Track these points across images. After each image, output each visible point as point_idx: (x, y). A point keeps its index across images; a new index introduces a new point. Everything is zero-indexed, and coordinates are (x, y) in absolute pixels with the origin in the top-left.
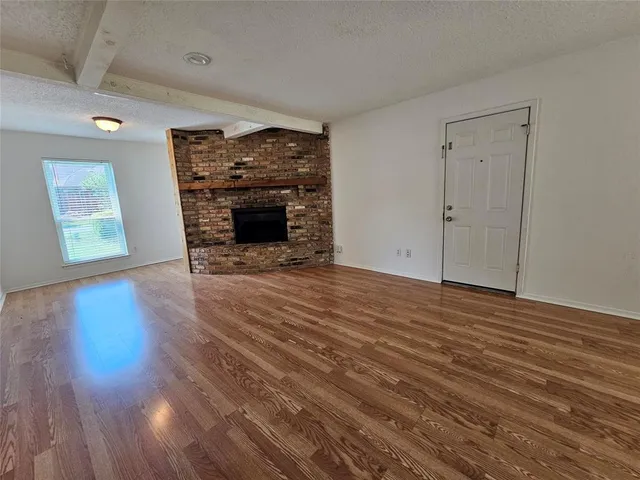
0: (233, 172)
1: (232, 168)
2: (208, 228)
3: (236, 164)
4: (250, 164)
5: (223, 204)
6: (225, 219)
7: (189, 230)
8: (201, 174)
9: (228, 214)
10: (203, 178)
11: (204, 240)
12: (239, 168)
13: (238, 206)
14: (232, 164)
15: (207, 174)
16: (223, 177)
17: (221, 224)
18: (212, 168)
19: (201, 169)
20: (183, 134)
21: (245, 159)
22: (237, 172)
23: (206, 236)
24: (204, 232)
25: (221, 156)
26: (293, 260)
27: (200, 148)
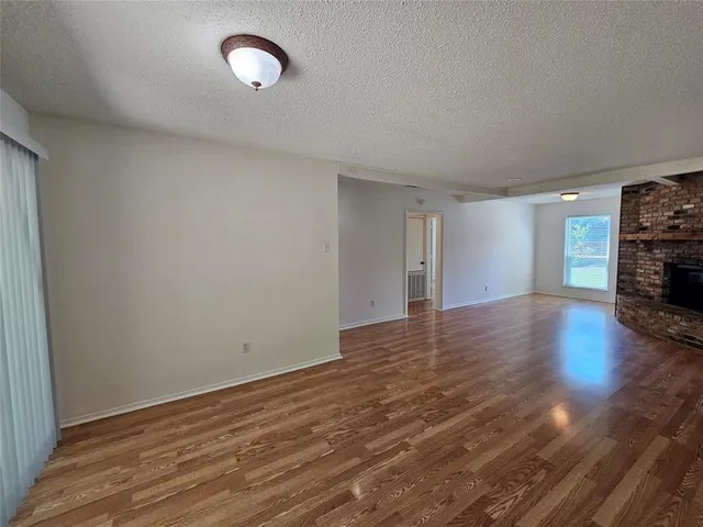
0: (671, 223)
1: (670, 218)
2: (642, 279)
3: (676, 212)
4: (689, 212)
5: (657, 256)
6: (656, 273)
7: (622, 277)
8: (645, 225)
9: (660, 267)
10: (645, 228)
11: (638, 290)
12: (678, 218)
13: (670, 261)
14: (672, 214)
15: (649, 224)
16: (662, 228)
17: (653, 277)
18: (654, 218)
19: (645, 220)
20: (636, 189)
21: (685, 207)
22: (676, 221)
23: (639, 287)
24: (639, 282)
25: (663, 206)
26: (686, 337)
27: (648, 199)
